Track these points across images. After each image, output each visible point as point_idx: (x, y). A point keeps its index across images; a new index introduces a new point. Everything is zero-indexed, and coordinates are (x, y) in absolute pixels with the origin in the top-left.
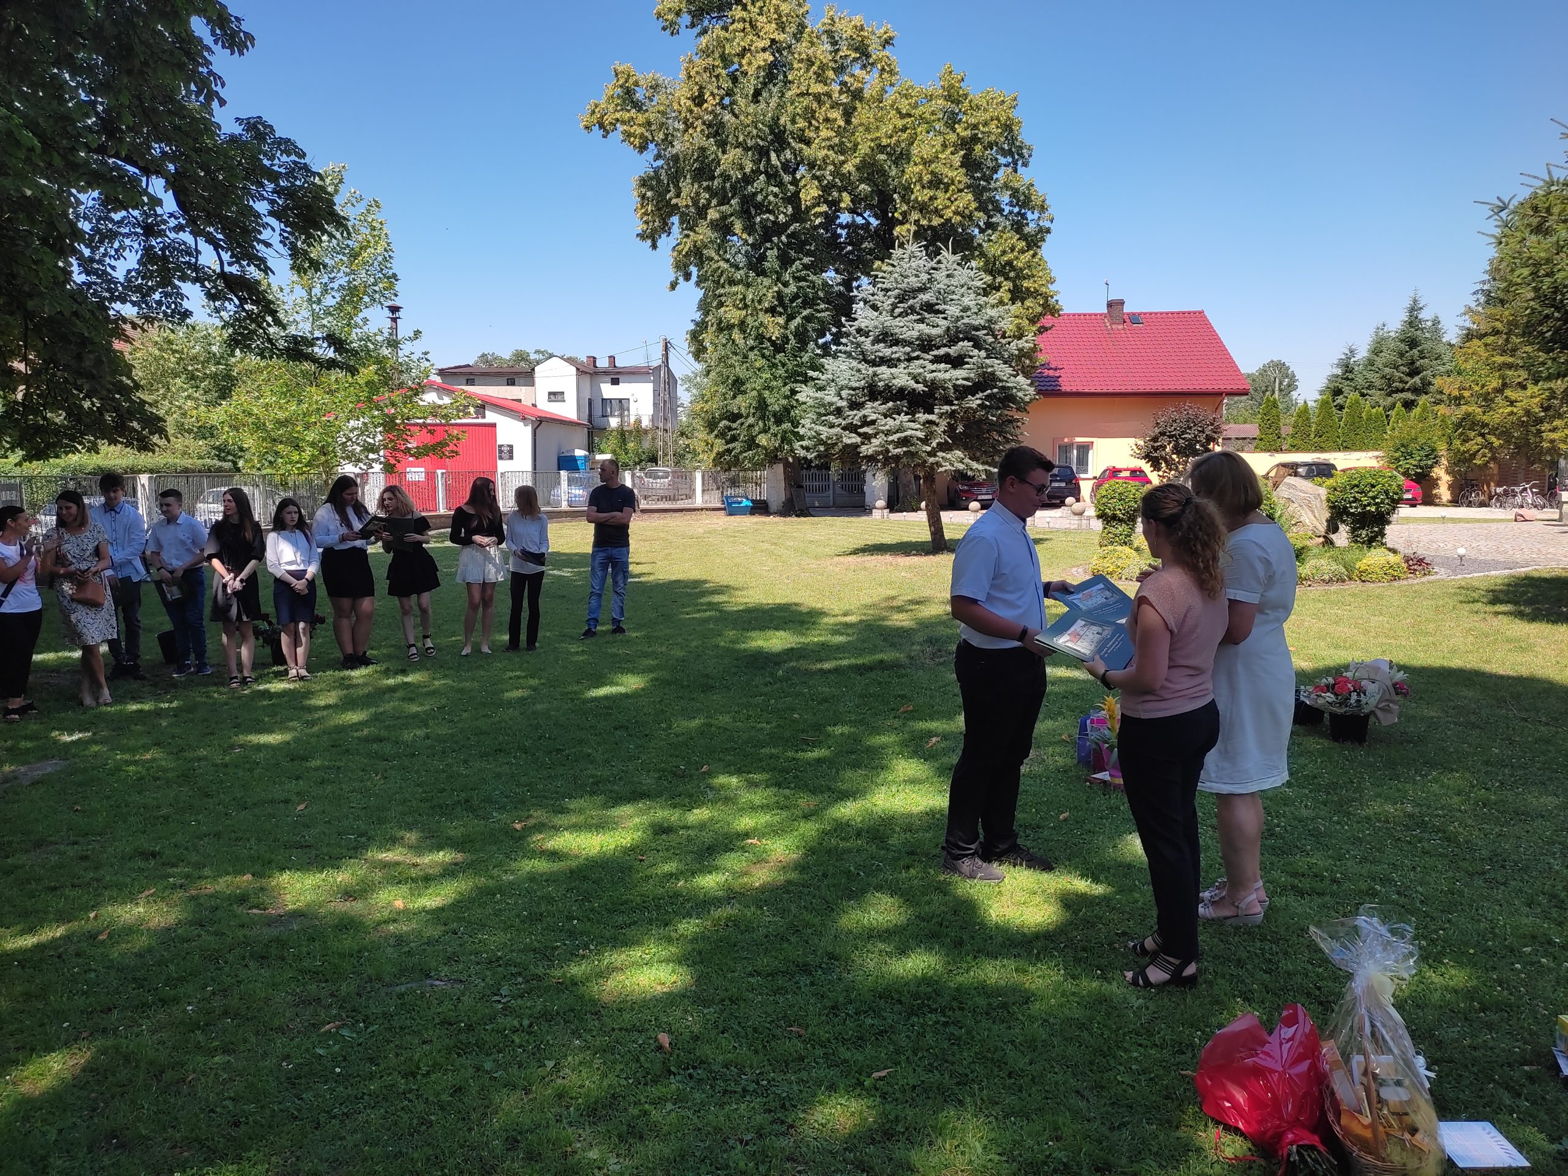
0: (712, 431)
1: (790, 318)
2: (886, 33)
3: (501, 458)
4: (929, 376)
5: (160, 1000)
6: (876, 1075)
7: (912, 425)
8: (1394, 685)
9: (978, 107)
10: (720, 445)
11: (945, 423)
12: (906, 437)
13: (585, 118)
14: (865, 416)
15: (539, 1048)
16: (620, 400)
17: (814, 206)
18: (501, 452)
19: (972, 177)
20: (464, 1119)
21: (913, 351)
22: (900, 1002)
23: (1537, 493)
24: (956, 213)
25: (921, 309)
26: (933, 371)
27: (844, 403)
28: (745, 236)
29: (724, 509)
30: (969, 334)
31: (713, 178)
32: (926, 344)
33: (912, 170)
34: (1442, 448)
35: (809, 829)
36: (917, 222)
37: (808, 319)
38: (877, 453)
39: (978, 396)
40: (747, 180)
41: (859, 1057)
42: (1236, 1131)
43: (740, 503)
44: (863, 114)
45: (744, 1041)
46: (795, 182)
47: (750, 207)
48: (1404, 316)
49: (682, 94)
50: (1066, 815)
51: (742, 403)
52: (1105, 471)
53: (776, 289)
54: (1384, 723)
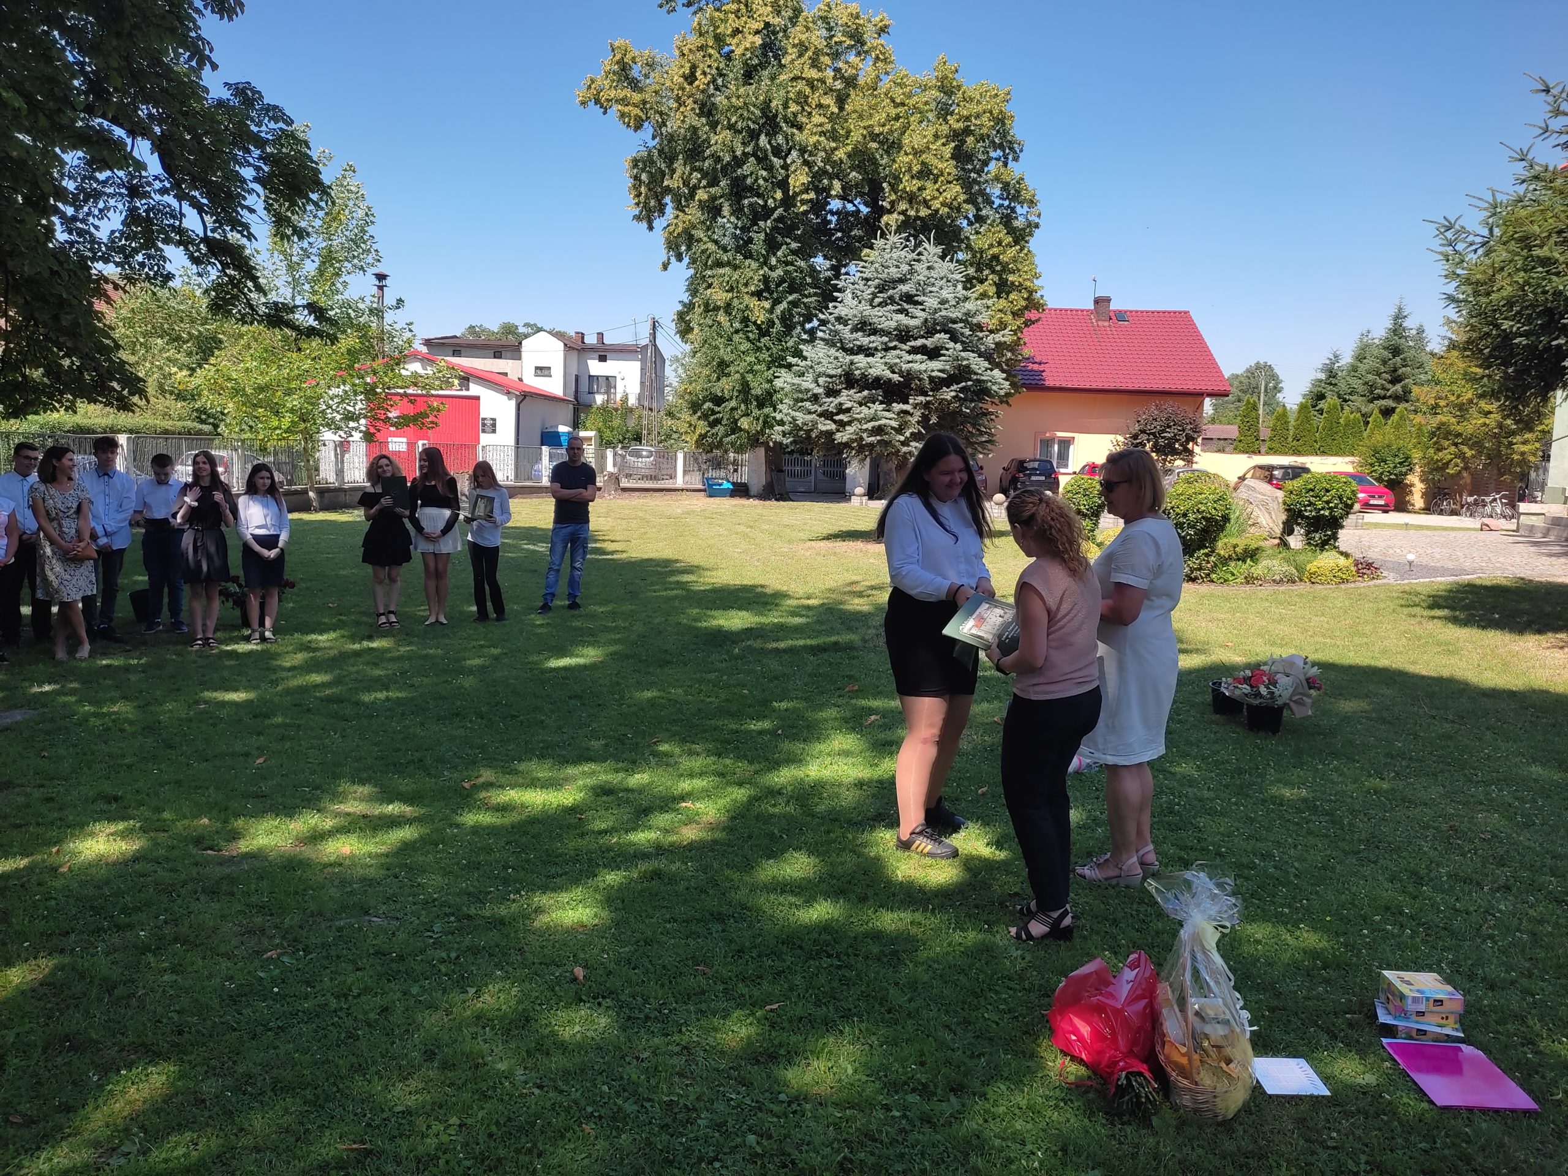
0: (695, 412)
1: (776, 302)
2: (881, 21)
3: (484, 431)
4: (905, 367)
5: (115, 926)
6: (768, 1008)
7: (886, 414)
8: (1307, 680)
9: (972, 99)
10: (702, 427)
11: (919, 413)
12: (880, 426)
13: (580, 93)
14: (841, 404)
15: (463, 977)
16: (607, 378)
17: (802, 192)
18: (484, 425)
19: (963, 169)
20: (388, 1034)
21: (890, 341)
22: (800, 947)
23: (1506, 504)
24: (943, 204)
25: (901, 300)
26: (909, 362)
27: (821, 390)
28: (733, 219)
29: (704, 491)
30: (946, 327)
31: (704, 159)
32: (904, 335)
33: (903, 159)
34: (1416, 455)
35: (740, 794)
36: (903, 213)
37: (794, 304)
38: (853, 441)
39: (952, 388)
40: (738, 162)
41: (756, 993)
42: (1081, 1061)
43: (720, 485)
44: (856, 101)
45: (652, 976)
46: (785, 167)
47: (739, 190)
48: (1389, 324)
49: (676, 72)
50: (984, 789)
51: (726, 386)
52: (1084, 467)
53: (761, 272)
54: (1298, 716)
